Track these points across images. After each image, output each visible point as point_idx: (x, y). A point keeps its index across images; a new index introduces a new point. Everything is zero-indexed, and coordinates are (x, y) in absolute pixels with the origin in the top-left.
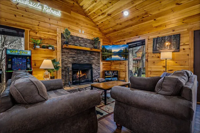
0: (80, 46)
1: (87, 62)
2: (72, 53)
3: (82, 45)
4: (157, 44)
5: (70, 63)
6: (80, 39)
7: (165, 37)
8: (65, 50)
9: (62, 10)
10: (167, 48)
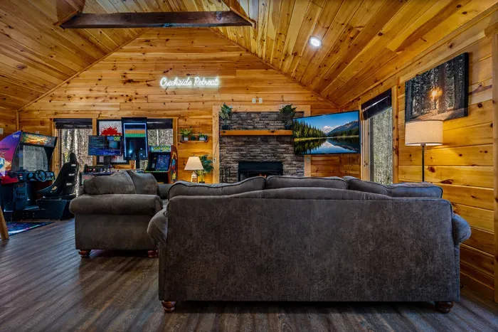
0: (255, 128)
1: (270, 159)
2: (237, 143)
3: (259, 126)
4: (413, 99)
5: (236, 161)
6: (253, 116)
7: (428, 73)
8: (226, 140)
9: (220, 75)
10: (435, 108)
